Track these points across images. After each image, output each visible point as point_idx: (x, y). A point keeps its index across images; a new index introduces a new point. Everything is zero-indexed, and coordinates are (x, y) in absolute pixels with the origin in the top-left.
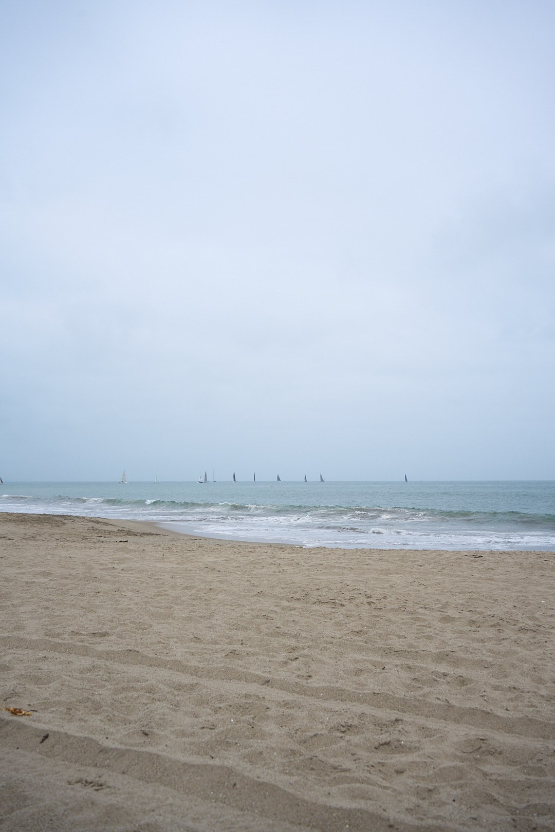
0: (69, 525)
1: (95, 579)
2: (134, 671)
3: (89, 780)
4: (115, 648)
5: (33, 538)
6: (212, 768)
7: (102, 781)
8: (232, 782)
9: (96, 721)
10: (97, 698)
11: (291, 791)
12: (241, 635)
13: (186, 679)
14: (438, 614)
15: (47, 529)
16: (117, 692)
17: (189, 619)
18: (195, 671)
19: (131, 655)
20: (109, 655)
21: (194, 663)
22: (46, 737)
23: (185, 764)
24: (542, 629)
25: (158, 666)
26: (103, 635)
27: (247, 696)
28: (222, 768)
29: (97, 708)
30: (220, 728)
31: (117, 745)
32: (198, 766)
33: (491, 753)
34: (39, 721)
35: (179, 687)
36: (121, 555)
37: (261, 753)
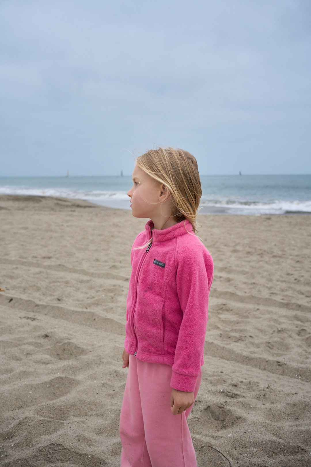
0: (44, 201)
1: (51, 231)
2: (61, 274)
3: (29, 317)
4: (53, 264)
5: (22, 209)
6: (85, 313)
7: (35, 317)
8: (94, 318)
9: (37, 294)
10: (39, 285)
11: (120, 322)
12: (121, 258)
13: (85, 278)
14: (231, 249)
15: (31, 204)
16: (50, 283)
17: (97, 251)
18: (92, 275)
19: (61, 267)
20: (50, 267)
21: (92, 271)
22: (11, 300)
23: (73, 311)
24: (285, 256)
25: (74, 272)
26: (49, 258)
27: (114, 286)
28: (90, 312)
29: (38, 289)
30: (96, 298)
31: (44, 304)
32: (79, 312)
33: (227, 310)
34: (9, 293)
35: (82, 282)
36: (69, 218)
37: (112, 308)
